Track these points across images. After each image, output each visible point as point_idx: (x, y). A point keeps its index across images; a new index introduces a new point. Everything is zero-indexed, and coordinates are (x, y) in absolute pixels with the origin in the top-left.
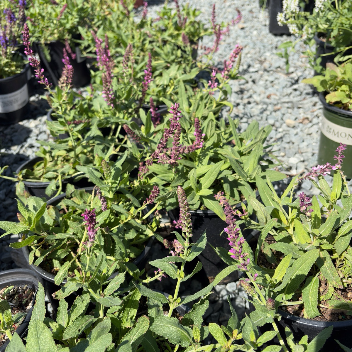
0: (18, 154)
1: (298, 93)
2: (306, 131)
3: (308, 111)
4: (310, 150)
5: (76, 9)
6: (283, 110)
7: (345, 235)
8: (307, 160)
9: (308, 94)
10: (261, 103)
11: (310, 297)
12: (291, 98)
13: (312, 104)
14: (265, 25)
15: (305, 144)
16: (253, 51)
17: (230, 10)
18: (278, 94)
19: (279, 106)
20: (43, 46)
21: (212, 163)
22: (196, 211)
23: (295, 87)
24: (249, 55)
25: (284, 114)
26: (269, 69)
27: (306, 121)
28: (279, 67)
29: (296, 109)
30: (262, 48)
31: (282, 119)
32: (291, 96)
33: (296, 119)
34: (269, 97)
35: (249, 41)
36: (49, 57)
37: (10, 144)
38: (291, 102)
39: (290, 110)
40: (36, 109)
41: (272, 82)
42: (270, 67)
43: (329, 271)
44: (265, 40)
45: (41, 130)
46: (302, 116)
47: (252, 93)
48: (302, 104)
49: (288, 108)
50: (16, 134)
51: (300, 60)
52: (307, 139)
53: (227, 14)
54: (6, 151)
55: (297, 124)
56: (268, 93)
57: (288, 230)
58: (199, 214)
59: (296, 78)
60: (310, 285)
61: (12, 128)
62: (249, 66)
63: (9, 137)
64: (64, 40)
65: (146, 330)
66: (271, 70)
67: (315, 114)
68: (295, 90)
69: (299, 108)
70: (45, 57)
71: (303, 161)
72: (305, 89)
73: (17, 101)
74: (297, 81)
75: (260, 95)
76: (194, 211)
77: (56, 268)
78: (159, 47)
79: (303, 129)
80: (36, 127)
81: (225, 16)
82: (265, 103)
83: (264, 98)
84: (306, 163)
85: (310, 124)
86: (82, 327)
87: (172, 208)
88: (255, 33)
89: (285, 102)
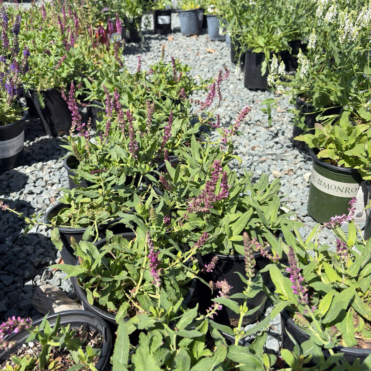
0: (18, 200)
1: (279, 145)
2: (292, 182)
3: (291, 163)
4: (298, 200)
5: (73, 59)
6: (269, 162)
7: (367, 276)
8: (298, 209)
9: (288, 147)
10: (247, 154)
11: (347, 329)
12: (274, 151)
13: (294, 156)
14: (240, 80)
15: (293, 194)
16: (232, 105)
17: (204, 63)
18: (262, 146)
19: (264, 158)
20: (39, 93)
21: (238, 211)
22: (228, 255)
23: (276, 140)
24: (229, 108)
25: (270, 166)
26: (249, 122)
27: (291, 173)
28: (259, 121)
29: (279, 161)
30: (240, 101)
31: (269, 170)
32: (274, 148)
33: (281, 170)
34: (253, 149)
35: (227, 94)
36: (43, 104)
37: (7, 191)
38: (275, 154)
39: (274, 162)
40: (28, 154)
41: (254, 135)
42: (250, 120)
43: (360, 307)
44: (242, 94)
45: (38, 177)
46: (286, 168)
47: (238, 145)
48: (285, 156)
49: (273, 160)
50: (13, 180)
51: (277, 114)
52: (294, 189)
53: (202, 66)
54: (5, 197)
55: (283, 176)
56: (252, 145)
57: (317, 272)
58: (231, 258)
59: (276, 132)
60: (345, 319)
61: (8, 174)
62: (231, 119)
63: (5, 183)
64: (60, 88)
65: (224, 358)
66: (252, 124)
67: (298, 166)
68: (277, 143)
69: (283, 160)
70: (40, 104)
71: (294, 210)
72: (285, 143)
73: (13, 146)
74: (276, 135)
75: (245, 147)
76: (227, 255)
77: (110, 309)
78: (158, 100)
79: (289, 180)
80: (32, 173)
81: (201, 68)
82: (250, 155)
83: (249, 150)
84: (297, 212)
85: (295, 176)
86: (163, 358)
87: (207, 253)
88: (232, 86)
89: (268, 154)
